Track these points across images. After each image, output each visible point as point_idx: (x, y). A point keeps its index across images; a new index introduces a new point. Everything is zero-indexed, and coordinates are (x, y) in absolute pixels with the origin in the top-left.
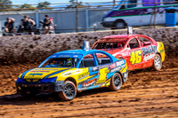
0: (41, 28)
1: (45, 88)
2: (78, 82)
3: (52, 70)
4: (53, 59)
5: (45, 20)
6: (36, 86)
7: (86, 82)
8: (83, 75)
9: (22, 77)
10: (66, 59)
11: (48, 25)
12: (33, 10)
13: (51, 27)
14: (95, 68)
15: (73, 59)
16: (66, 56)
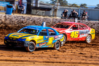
0: (81, 17)
1: (19, 44)
2: (37, 43)
3: (24, 35)
4: (26, 29)
5: (83, 13)
6: (15, 42)
7: (41, 43)
8: (40, 40)
9: (8, 36)
10: (32, 30)
11: (85, 16)
12: (78, 7)
13: (86, 17)
14: (47, 37)
15: (36, 30)
16: (32, 28)
